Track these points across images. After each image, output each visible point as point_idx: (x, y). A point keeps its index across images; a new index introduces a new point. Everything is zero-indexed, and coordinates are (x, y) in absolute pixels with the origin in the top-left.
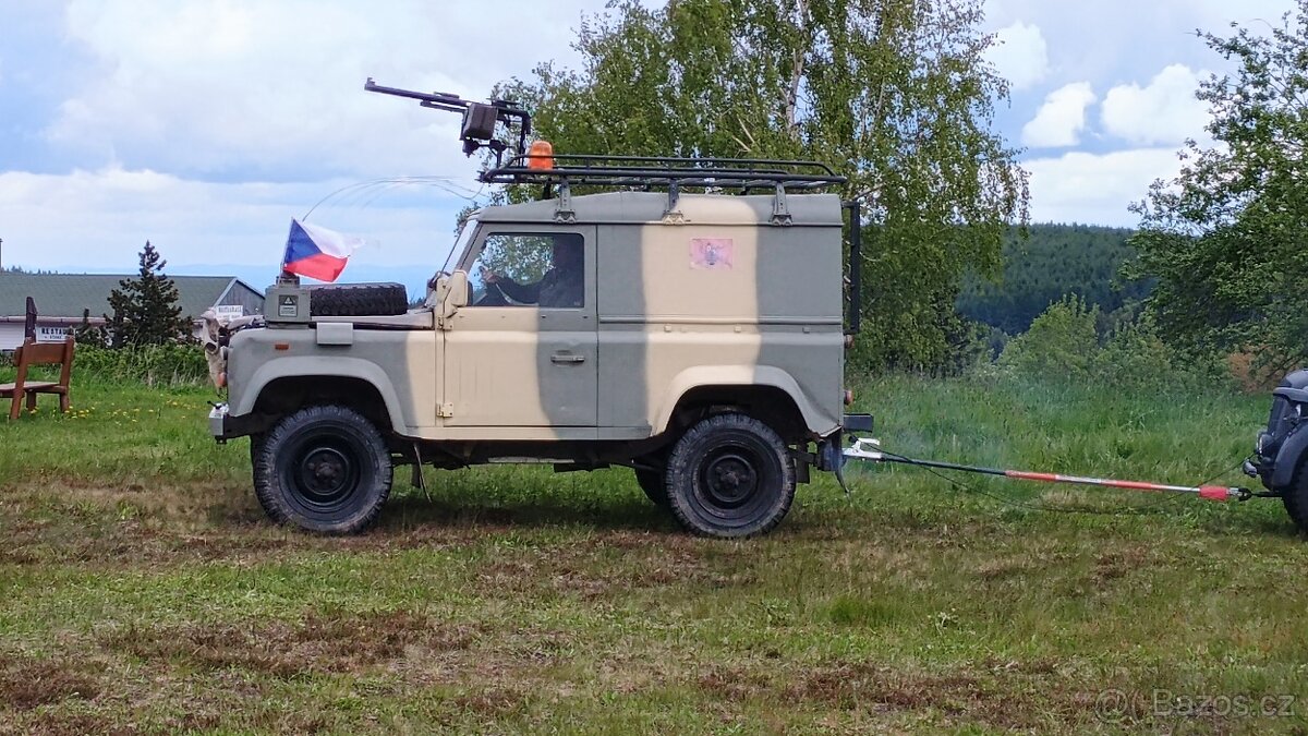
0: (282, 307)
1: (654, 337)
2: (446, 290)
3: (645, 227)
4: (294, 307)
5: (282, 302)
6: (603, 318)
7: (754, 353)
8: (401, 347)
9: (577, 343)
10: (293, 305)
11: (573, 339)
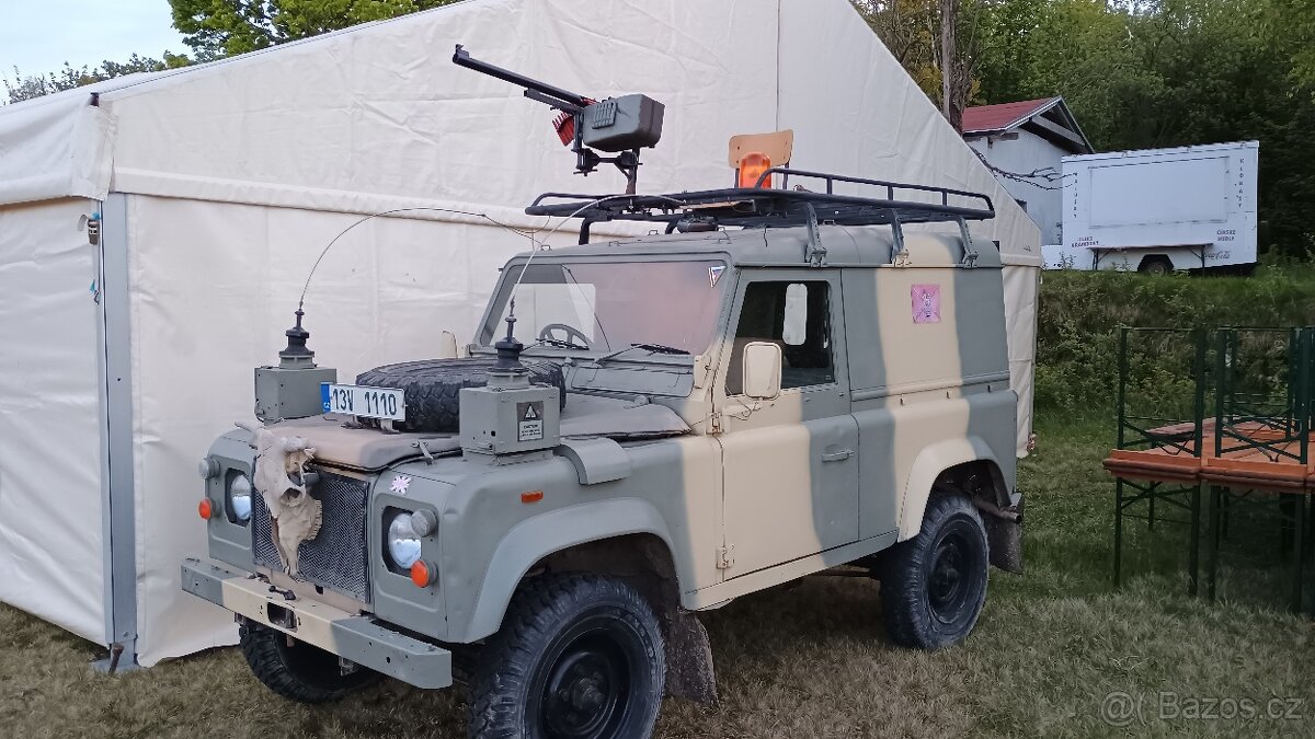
0: (523, 424)
1: (897, 412)
2: (711, 373)
3: (879, 271)
4: (539, 423)
5: (522, 418)
6: (856, 395)
7: (963, 423)
8: (675, 465)
9: (841, 432)
10: (537, 418)
11: (837, 428)
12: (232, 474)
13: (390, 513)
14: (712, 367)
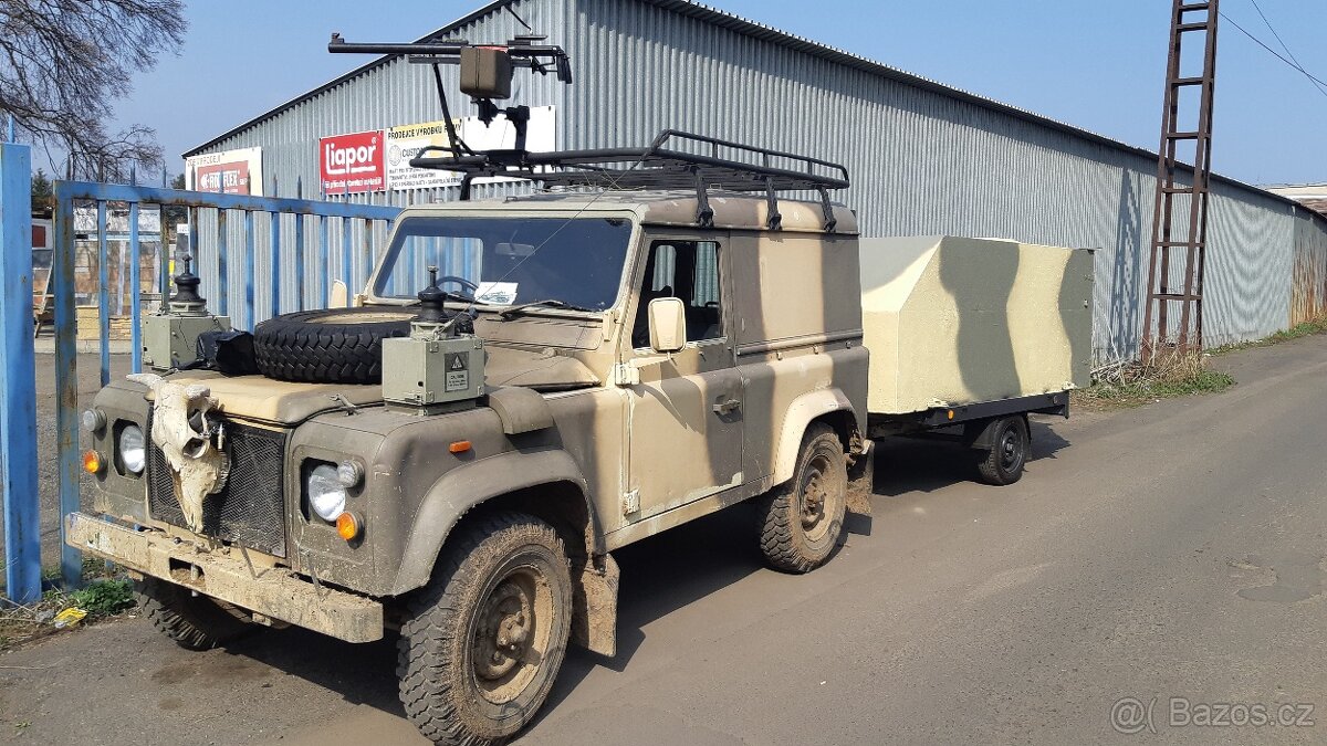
0: (450, 374)
4: (464, 372)
5: (449, 368)
6: (741, 349)
7: (828, 376)
9: (729, 384)
10: (463, 368)
11: (726, 379)
12: (121, 425)
13: (309, 465)
14: (619, 321)
